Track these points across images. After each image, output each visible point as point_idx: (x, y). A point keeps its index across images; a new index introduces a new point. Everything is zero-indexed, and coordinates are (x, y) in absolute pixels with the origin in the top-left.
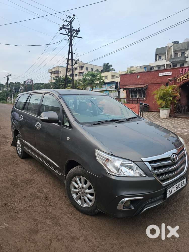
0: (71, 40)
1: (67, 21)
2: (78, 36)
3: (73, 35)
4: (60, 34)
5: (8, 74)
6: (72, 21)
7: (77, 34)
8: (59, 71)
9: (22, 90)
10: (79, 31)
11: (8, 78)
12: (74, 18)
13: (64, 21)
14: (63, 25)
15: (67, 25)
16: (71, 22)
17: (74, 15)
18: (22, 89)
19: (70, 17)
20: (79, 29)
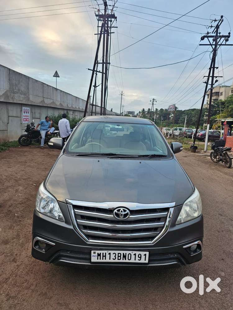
0: (215, 51)
1: (213, 27)
2: (227, 43)
3: (219, 44)
4: (200, 45)
5: (154, 100)
6: (219, 24)
7: (227, 40)
8: (219, 92)
9: (172, 118)
10: (229, 37)
11: (153, 104)
12: (221, 20)
13: (208, 27)
14: (208, 33)
15: (213, 32)
16: (217, 27)
17: (222, 17)
18: (172, 116)
19: (215, 21)
20: (229, 33)
